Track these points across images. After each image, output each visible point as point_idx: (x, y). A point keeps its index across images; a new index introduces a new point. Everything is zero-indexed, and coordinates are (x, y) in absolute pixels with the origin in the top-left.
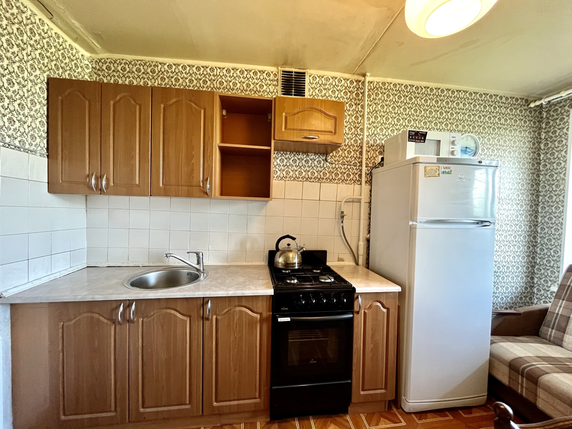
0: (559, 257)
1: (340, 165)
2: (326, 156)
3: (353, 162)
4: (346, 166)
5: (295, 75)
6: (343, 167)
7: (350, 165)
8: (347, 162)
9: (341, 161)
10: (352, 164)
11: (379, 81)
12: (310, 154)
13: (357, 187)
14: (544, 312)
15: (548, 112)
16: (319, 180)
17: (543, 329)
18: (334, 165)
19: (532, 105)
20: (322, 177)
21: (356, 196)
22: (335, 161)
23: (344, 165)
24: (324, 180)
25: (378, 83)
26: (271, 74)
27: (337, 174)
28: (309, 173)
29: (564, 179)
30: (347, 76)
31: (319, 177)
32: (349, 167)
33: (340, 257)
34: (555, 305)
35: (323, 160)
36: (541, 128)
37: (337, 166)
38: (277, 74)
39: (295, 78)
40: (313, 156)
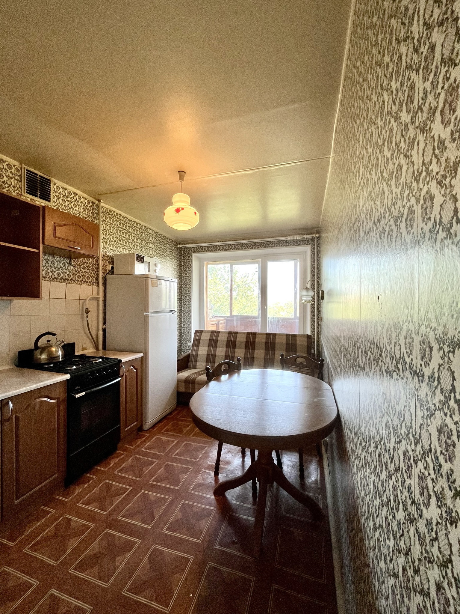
0: (190, 327)
1: (82, 269)
2: (70, 261)
3: (91, 267)
4: (86, 270)
5: (40, 178)
6: (84, 271)
7: (90, 270)
8: (87, 267)
9: (82, 266)
10: (90, 269)
11: (107, 207)
12: (56, 257)
13: (95, 288)
14: (189, 355)
15: (184, 251)
16: (64, 280)
17: (189, 363)
18: (77, 269)
19: (179, 246)
20: (67, 277)
21: (95, 295)
22: (78, 265)
23: (85, 269)
24: (69, 281)
25: (107, 209)
26: (13, 167)
27: (79, 277)
28: (56, 274)
29: (191, 288)
30: (85, 196)
31: (64, 278)
32: (88, 271)
33: (84, 346)
34: (192, 350)
35: (67, 263)
36: (181, 259)
37: (79, 270)
38: (19, 169)
39: (39, 181)
40: (58, 259)
